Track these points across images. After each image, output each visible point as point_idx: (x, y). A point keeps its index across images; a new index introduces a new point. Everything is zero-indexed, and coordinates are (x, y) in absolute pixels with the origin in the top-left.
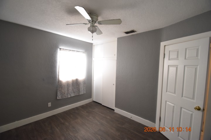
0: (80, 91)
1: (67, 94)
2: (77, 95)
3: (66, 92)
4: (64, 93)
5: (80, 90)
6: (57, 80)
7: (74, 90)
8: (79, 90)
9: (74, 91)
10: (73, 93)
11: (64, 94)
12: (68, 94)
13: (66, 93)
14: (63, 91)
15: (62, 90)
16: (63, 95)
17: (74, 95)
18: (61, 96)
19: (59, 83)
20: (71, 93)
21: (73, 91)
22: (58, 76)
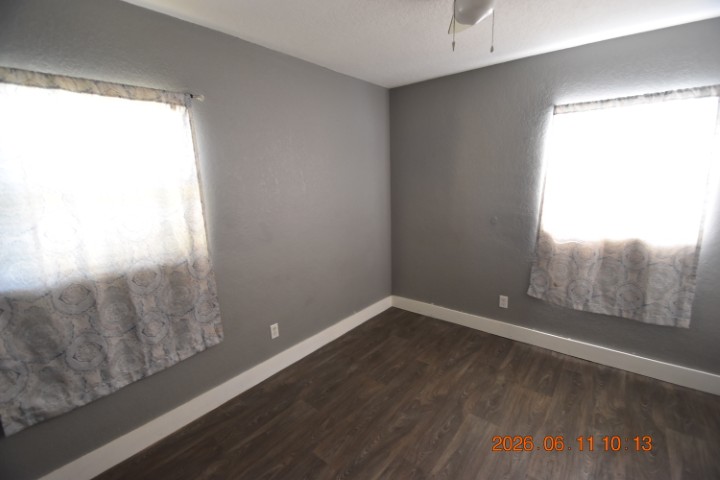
0: (644, 305)
1: (567, 293)
2: (625, 315)
3: (565, 283)
4: (555, 285)
5: (649, 301)
6: (536, 231)
7: (612, 289)
8: (639, 300)
9: (610, 294)
10: (600, 299)
11: (553, 287)
12: (573, 297)
13: (563, 289)
14: (552, 274)
15: (549, 271)
16: (550, 289)
17: (605, 312)
18: (542, 290)
19: (540, 241)
20: (589, 297)
21: (605, 291)
22: (540, 215)
